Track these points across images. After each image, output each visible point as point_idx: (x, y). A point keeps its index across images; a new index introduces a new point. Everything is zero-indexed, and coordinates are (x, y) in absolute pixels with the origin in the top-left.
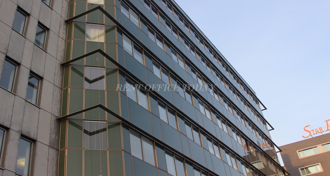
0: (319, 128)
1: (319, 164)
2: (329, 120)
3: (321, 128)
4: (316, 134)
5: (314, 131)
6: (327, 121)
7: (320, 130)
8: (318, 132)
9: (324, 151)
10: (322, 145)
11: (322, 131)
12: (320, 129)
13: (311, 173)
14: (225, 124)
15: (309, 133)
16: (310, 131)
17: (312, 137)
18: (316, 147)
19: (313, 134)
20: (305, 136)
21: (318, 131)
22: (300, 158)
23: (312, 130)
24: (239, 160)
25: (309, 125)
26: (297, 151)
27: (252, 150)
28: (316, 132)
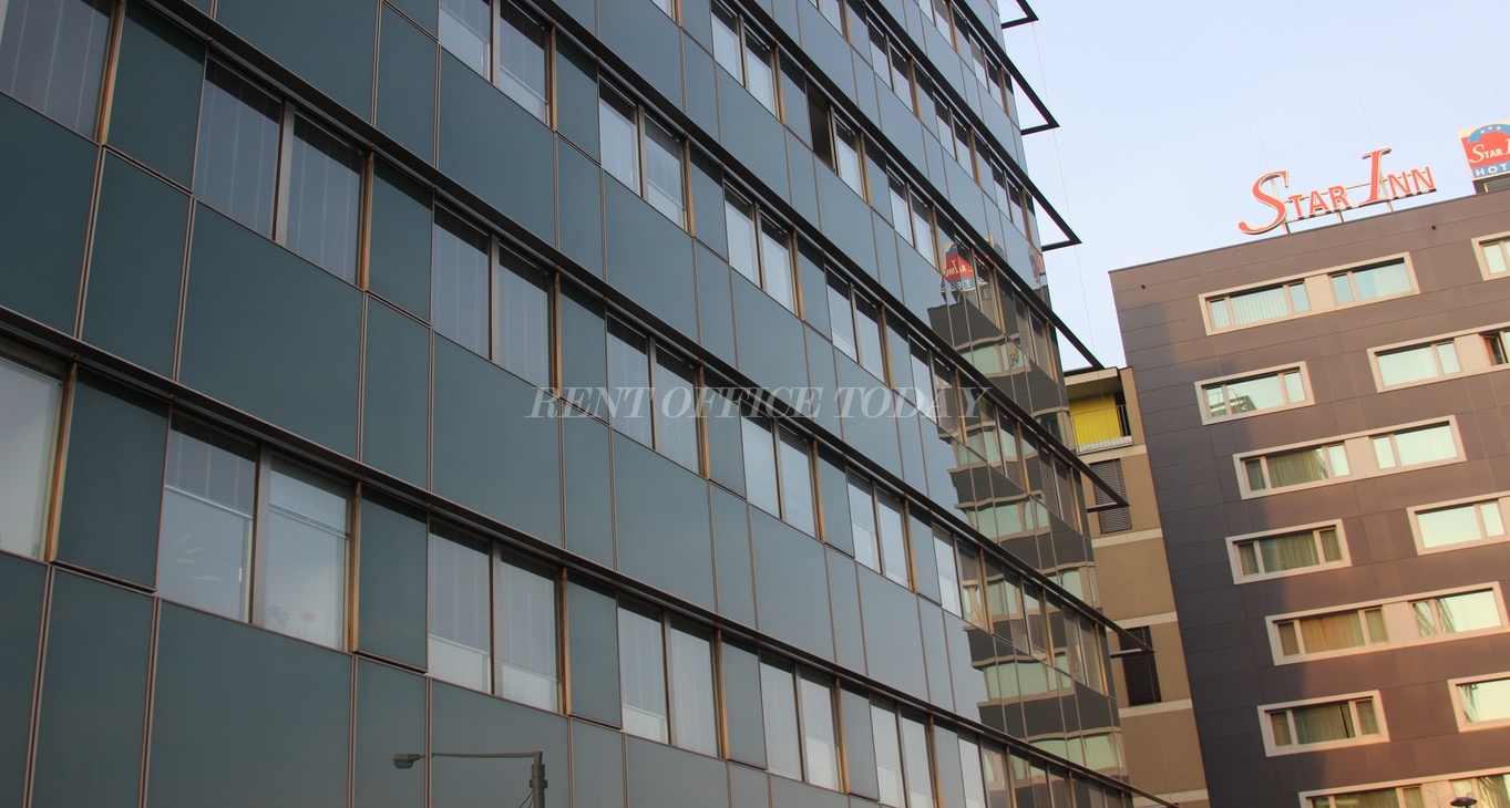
0: (1331, 190)
1: (1298, 368)
2: (1388, 152)
3: (1340, 188)
4: (1312, 216)
5: (1301, 203)
6: (1375, 157)
7: (1333, 199)
8: (1324, 211)
9: (1337, 304)
10: (1329, 274)
11: (1341, 206)
12: (1337, 193)
13: (1254, 408)
14: (858, 146)
15: (1273, 213)
16: (1282, 201)
17: (1286, 233)
18: (1301, 281)
19: (1297, 217)
20: (1253, 226)
21: (1323, 203)
22: (1209, 332)
23: (1296, 199)
24: (903, 331)
25: (1284, 174)
26: (1202, 297)
27: (970, 283)
28: (1312, 206)
